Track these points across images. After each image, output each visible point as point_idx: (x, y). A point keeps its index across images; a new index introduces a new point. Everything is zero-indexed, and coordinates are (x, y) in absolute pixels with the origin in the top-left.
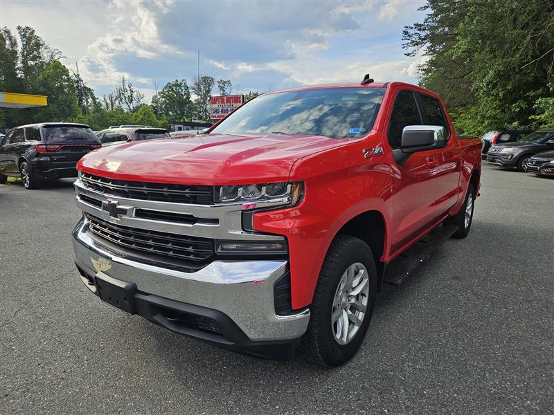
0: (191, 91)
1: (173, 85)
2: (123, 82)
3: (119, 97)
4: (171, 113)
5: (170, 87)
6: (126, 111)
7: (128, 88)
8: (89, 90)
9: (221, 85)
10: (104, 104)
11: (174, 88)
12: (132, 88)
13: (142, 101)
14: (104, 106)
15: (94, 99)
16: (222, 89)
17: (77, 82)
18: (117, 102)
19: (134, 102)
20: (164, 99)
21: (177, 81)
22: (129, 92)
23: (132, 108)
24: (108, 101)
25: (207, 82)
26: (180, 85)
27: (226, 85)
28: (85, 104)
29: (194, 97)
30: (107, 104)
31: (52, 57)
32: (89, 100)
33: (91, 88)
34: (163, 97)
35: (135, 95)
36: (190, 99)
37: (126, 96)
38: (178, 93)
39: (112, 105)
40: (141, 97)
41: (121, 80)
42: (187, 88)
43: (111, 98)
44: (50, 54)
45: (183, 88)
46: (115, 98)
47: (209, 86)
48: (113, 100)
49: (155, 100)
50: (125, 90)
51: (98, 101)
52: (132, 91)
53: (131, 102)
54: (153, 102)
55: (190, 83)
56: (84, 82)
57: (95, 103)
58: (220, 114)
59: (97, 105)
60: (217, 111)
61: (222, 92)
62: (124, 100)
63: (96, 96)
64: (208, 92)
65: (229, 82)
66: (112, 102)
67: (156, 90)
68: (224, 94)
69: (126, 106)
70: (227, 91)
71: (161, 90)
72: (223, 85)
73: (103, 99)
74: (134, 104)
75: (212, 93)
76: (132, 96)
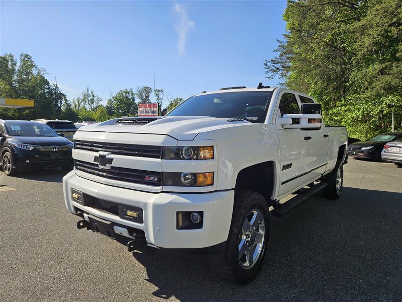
0: (135, 96)
1: (124, 92)
2: (88, 90)
3: (84, 100)
4: (120, 111)
5: (122, 94)
6: (88, 109)
7: (91, 94)
8: (64, 95)
9: (157, 92)
10: (73, 104)
11: (124, 94)
12: (93, 94)
13: (100, 103)
14: (73, 106)
15: (66, 100)
16: (158, 95)
17: (55, 89)
18: (82, 103)
19: (94, 103)
20: (116, 102)
21: (126, 89)
23: (93, 108)
24: (76, 103)
25: (147, 90)
26: (128, 93)
27: (160, 92)
28: (60, 104)
29: (137, 101)
30: (75, 105)
31: (39, 73)
32: (62, 102)
34: (115, 100)
35: (95, 99)
36: (135, 102)
37: (89, 99)
38: (127, 97)
39: (79, 105)
40: (99, 100)
41: (86, 88)
42: (133, 94)
43: (78, 101)
44: (38, 71)
45: (130, 94)
46: (81, 100)
47: (148, 93)
49: (110, 102)
50: (89, 95)
51: (69, 102)
52: (93, 96)
53: (93, 103)
54: (108, 103)
55: (135, 91)
56: (60, 90)
57: (67, 103)
59: (68, 105)
61: (157, 97)
62: (87, 102)
63: (68, 100)
64: (148, 97)
65: (162, 91)
66: (79, 103)
67: (111, 95)
68: (158, 99)
69: (89, 106)
70: (161, 97)
71: (115, 96)
72: (158, 92)
73: (72, 101)
74: (95, 105)
75: (150, 98)
76: (93, 99)
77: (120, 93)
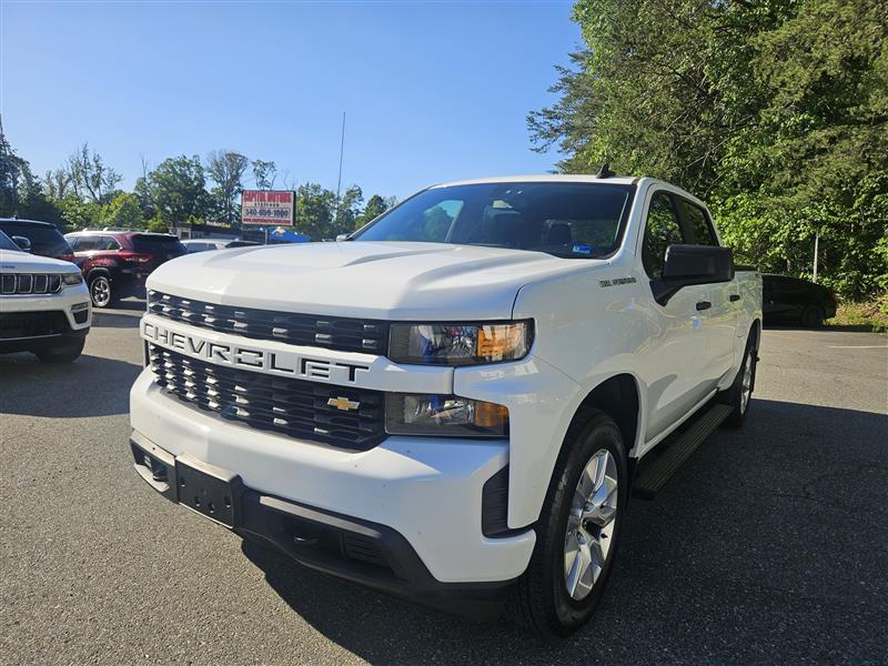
0: (206, 174)
1: (178, 163)
2: (85, 153)
3: (75, 177)
4: (168, 208)
5: (172, 167)
6: (86, 201)
7: (92, 163)
8: (21, 162)
9: (258, 168)
10: (46, 187)
11: (177, 168)
12: (100, 163)
13: (118, 186)
14: (46, 190)
15: (28, 176)
16: (260, 174)
18: (71, 185)
19: (102, 186)
20: (157, 185)
21: (184, 157)
22: (95, 169)
23: (98, 196)
24: (55, 182)
25: (235, 162)
26: (188, 165)
27: (267, 169)
28: (12, 184)
29: (211, 186)
30: (52, 188)
32: (18, 179)
33: (25, 159)
34: (155, 181)
35: (104, 176)
36: (205, 188)
37: (89, 175)
38: (183, 176)
39: (62, 190)
40: (114, 179)
41: (81, 150)
42: (199, 168)
43: (60, 177)
45: (192, 169)
46: (67, 177)
47: (238, 169)
48: (64, 181)
49: (141, 185)
50: (89, 167)
51: (35, 181)
52: (99, 168)
53: (97, 186)
54: (137, 188)
55: (204, 163)
56: (12, 148)
57: (30, 183)
58: (258, 216)
59: (34, 189)
60: (252, 212)
61: (260, 179)
62: (83, 182)
63: (33, 173)
64: (236, 177)
65: (272, 165)
66: (61, 184)
67: (145, 168)
68: (262, 183)
69: (88, 193)
70: (269, 179)
71: (153, 170)
72: (262, 168)
73: (45, 178)
74: (103, 190)
75: (242, 180)
76: (99, 176)
77: (169, 164)
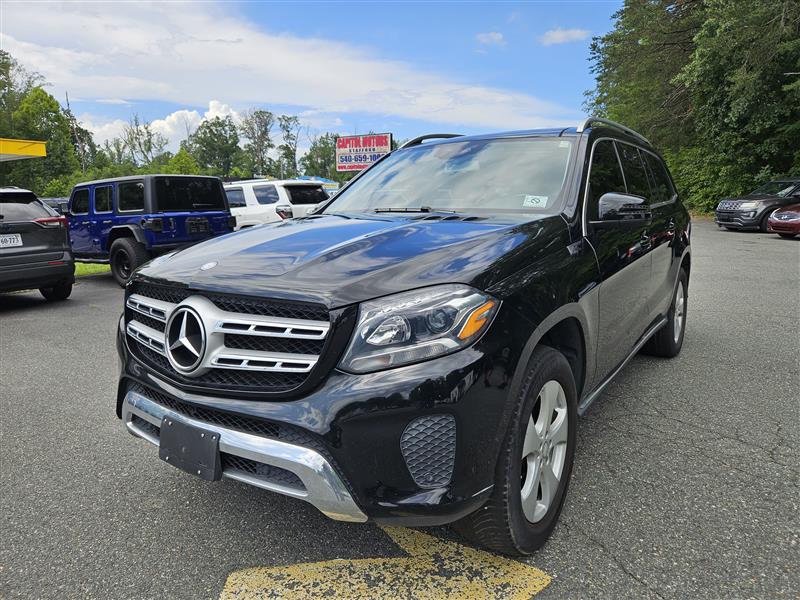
0: (238, 132)
1: (214, 124)
2: (136, 121)
3: (130, 143)
5: (208, 127)
6: (140, 163)
7: (143, 130)
8: (86, 133)
9: (284, 123)
10: (107, 154)
11: (213, 128)
12: (149, 128)
13: (166, 149)
15: (92, 146)
16: (285, 128)
17: (69, 121)
18: (127, 150)
19: (153, 150)
20: (198, 145)
21: (218, 118)
22: (146, 135)
23: (151, 159)
24: (113, 149)
25: (263, 119)
26: (221, 124)
27: (292, 123)
28: (81, 153)
29: (243, 142)
31: (29, 84)
32: (85, 148)
33: (89, 130)
34: (197, 143)
35: (154, 140)
36: (238, 144)
37: (142, 141)
38: (220, 135)
39: (120, 155)
40: (163, 142)
41: (133, 118)
42: (233, 128)
43: (117, 144)
44: (26, 79)
45: (227, 128)
46: (122, 145)
47: (266, 125)
48: (121, 147)
49: (185, 147)
50: (139, 133)
51: (98, 149)
52: (149, 134)
53: (149, 149)
54: (181, 150)
55: (238, 121)
56: (78, 122)
57: (94, 152)
59: (98, 156)
61: (285, 133)
62: (137, 147)
63: (96, 143)
64: (265, 133)
65: (295, 119)
66: (118, 151)
68: (288, 137)
69: (141, 156)
70: (293, 132)
71: (193, 132)
72: (287, 123)
73: (105, 146)
74: (154, 153)
75: (270, 135)
76: (149, 141)
77: (206, 126)
